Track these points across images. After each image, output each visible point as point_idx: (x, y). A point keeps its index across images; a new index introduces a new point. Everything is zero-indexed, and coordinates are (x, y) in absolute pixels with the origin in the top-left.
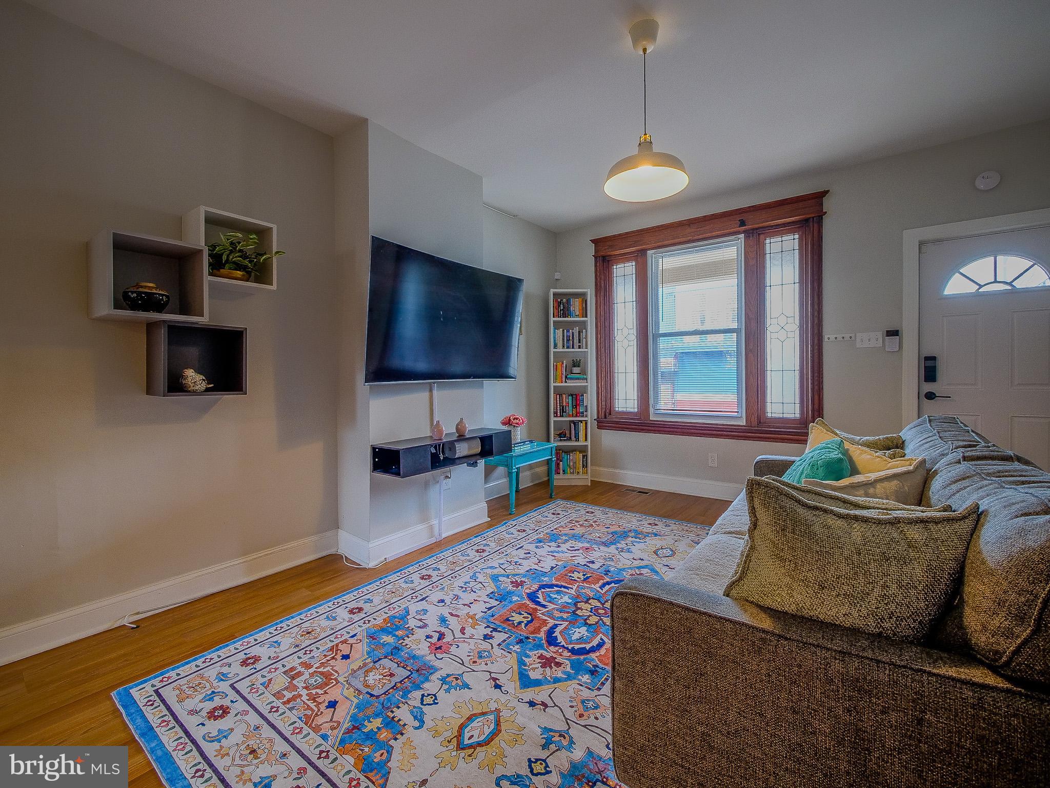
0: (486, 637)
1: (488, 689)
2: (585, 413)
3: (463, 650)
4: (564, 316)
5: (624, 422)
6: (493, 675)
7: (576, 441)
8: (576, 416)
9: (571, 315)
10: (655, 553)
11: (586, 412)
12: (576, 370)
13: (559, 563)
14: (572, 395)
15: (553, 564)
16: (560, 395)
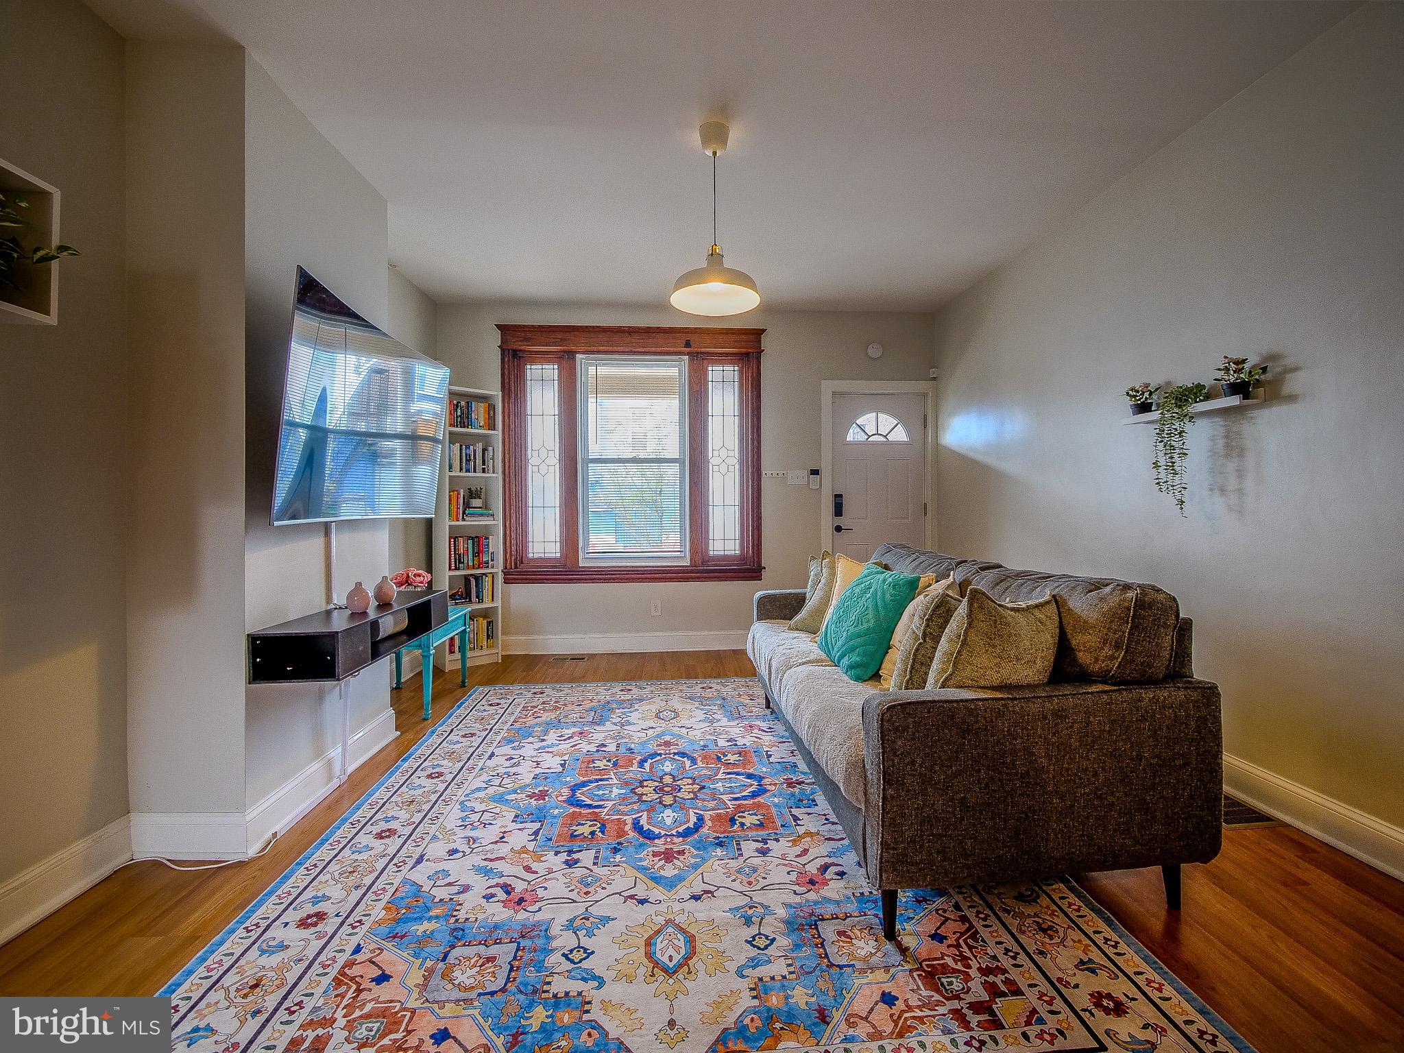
0: (570, 864)
1: (635, 908)
2: (490, 563)
3: (557, 887)
4: (463, 426)
5: (544, 571)
6: (625, 894)
7: (479, 602)
8: (479, 567)
9: (473, 424)
10: (657, 716)
11: (492, 560)
12: (476, 502)
13: (566, 758)
14: (473, 539)
15: (558, 760)
16: (455, 539)
